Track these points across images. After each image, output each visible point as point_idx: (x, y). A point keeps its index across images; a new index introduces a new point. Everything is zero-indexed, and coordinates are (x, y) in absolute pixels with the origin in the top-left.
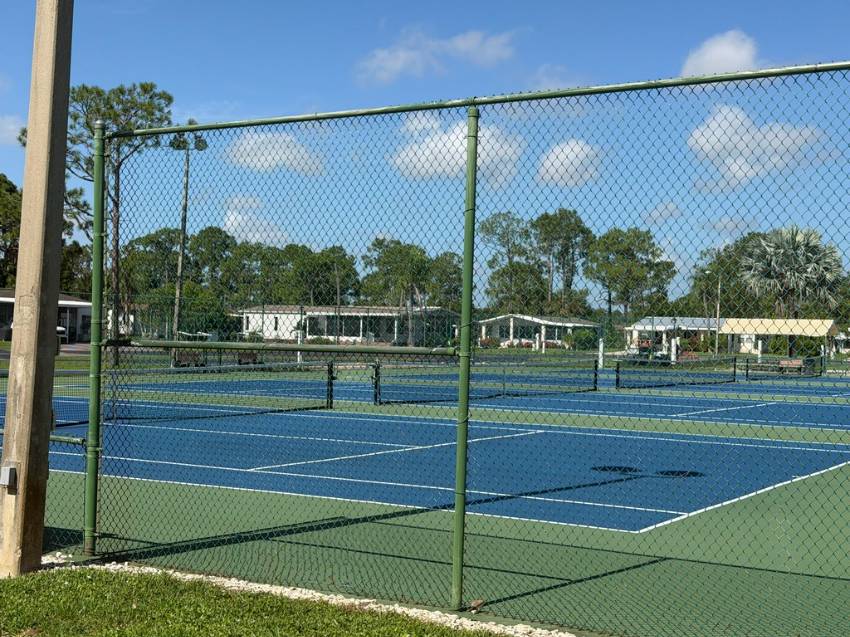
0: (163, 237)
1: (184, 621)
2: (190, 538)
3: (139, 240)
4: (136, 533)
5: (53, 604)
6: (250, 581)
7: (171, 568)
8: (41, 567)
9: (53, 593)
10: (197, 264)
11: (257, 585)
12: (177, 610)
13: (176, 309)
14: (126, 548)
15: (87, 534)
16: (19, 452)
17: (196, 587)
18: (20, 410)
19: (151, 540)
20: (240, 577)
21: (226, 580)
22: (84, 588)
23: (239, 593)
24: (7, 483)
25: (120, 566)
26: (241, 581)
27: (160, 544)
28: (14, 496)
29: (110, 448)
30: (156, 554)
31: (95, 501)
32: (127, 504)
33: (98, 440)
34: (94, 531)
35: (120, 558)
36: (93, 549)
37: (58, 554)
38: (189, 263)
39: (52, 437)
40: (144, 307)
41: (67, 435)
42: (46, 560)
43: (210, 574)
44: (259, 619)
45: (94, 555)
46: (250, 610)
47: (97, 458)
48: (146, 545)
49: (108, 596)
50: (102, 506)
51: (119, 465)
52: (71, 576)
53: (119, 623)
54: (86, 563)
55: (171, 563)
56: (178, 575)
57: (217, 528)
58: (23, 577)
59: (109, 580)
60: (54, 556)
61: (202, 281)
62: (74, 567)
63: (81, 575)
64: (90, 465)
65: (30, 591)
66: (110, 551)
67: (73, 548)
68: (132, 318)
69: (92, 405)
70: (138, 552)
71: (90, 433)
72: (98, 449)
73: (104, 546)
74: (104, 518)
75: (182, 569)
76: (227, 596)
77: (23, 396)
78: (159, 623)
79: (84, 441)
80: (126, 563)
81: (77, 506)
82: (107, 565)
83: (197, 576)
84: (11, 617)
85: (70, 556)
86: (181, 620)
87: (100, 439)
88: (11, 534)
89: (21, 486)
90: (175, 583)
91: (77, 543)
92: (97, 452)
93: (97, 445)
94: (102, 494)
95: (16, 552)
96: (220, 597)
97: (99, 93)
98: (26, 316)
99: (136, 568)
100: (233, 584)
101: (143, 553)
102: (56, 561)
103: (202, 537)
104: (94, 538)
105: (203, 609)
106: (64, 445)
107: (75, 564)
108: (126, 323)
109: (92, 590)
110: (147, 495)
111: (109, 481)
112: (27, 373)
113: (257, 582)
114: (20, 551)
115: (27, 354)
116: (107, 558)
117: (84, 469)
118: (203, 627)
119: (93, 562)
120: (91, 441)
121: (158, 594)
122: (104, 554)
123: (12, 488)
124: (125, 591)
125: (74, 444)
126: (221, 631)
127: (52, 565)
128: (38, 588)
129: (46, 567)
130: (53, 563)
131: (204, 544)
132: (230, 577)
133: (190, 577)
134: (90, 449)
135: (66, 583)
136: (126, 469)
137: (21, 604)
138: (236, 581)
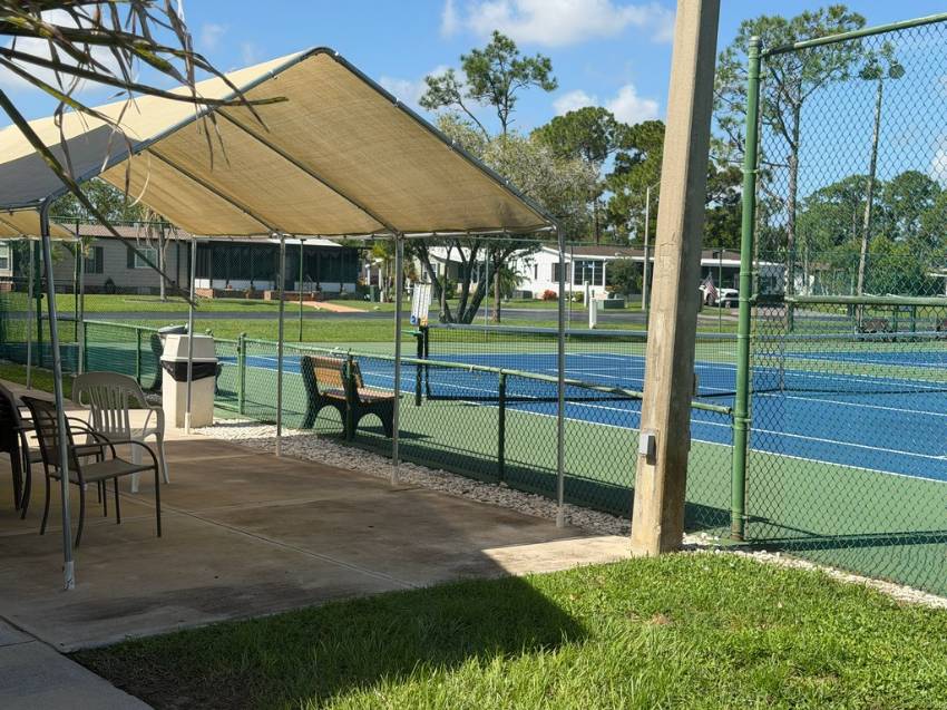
0: (852, 185)
1: (838, 630)
2: (852, 532)
3: (823, 191)
4: (789, 519)
5: (690, 591)
6: (929, 592)
7: (830, 565)
8: (681, 547)
9: (690, 578)
10: (891, 215)
11: (936, 598)
12: (831, 617)
13: (862, 263)
14: (778, 536)
15: (735, 516)
16: (658, 418)
17: (858, 592)
18: (660, 373)
19: (806, 529)
20: (914, 586)
21: (897, 587)
22: (725, 577)
23: (911, 606)
24: (646, 452)
25: (770, 555)
26: (917, 592)
27: (819, 536)
28: (653, 467)
29: (759, 420)
30: (811, 547)
31: (743, 480)
32: (779, 486)
33: (746, 411)
34: (743, 513)
35: (772, 547)
36: (742, 533)
37: (704, 534)
38: (882, 214)
39: (694, 403)
40: (827, 267)
41: (713, 403)
42: (688, 539)
43: (877, 578)
44: (935, 640)
45: (742, 539)
46: (923, 629)
47: (745, 431)
48: (802, 535)
49: (752, 589)
50: (751, 486)
51: (770, 440)
52: (713, 560)
53: (762, 622)
54: (732, 548)
55: (830, 559)
56: (837, 575)
57: (886, 524)
58: (662, 557)
59: (755, 570)
60: (699, 536)
61: (896, 235)
62: (718, 551)
63: (723, 561)
64: (737, 437)
65: (666, 573)
66: (760, 537)
67: (720, 530)
68: (812, 278)
69: (739, 371)
70: (792, 541)
71: (737, 402)
72: (746, 420)
73: (753, 531)
74: (753, 499)
75: (844, 568)
76: (895, 608)
77: (663, 357)
78: (808, 630)
79: (730, 410)
80: (778, 554)
81: (724, 483)
82: (756, 553)
83: (860, 579)
84: (643, 600)
85: (716, 538)
86: (835, 629)
87: (749, 409)
88: (650, 508)
89: (660, 456)
90: (830, 584)
91: (724, 524)
92: (745, 424)
93: (746, 417)
94: (751, 474)
95: (656, 528)
96: (885, 607)
97: (780, 23)
98: (666, 267)
99: (788, 561)
100: (905, 594)
101: (799, 543)
102: (700, 543)
103: (867, 532)
104: (743, 521)
105: (863, 619)
106: (710, 414)
107: (720, 548)
108: (805, 283)
109: (735, 580)
110: (802, 477)
111: (758, 457)
112: (667, 331)
113: (938, 594)
114: (659, 528)
115: (667, 310)
116: (757, 545)
117: (731, 442)
118: (861, 641)
119: (741, 548)
120: (738, 411)
121: (809, 595)
122: (754, 540)
123: (651, 458)
124: (771, 586)
125: (720, 413)
126: (885, 649)
127: (694, 547)
128: (675, 571)
129: (686, 548)
130: (696, 545)
131: (850, 542)
132: (903, 584)
133: (851, 578)
134: (737, 419)
135: (707, 568)
136: (777, 445)
137: (655, 587)
138: (910, 591)
